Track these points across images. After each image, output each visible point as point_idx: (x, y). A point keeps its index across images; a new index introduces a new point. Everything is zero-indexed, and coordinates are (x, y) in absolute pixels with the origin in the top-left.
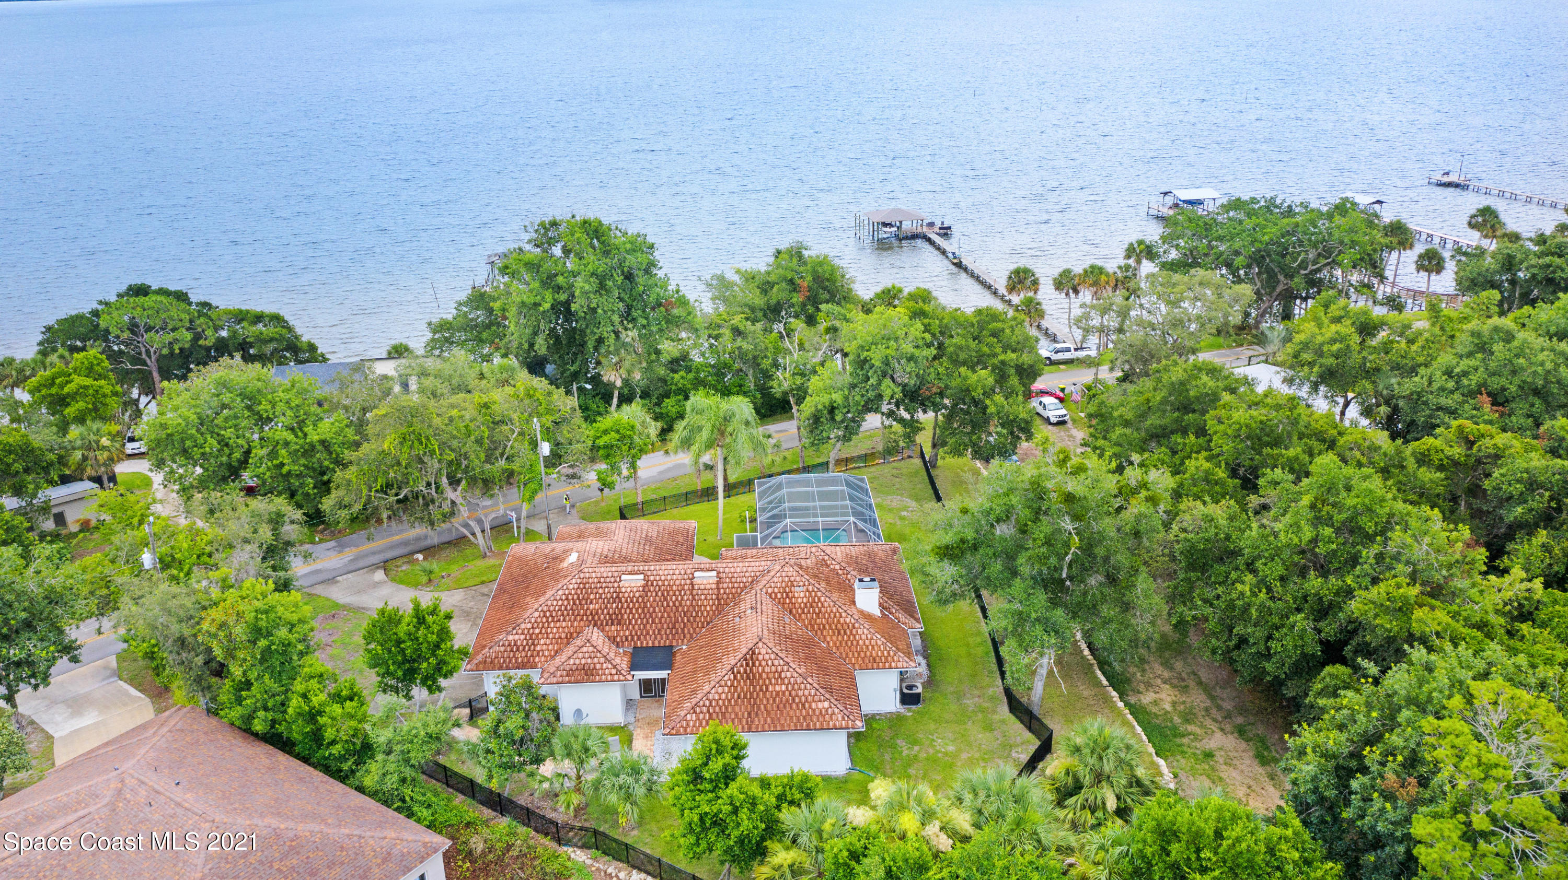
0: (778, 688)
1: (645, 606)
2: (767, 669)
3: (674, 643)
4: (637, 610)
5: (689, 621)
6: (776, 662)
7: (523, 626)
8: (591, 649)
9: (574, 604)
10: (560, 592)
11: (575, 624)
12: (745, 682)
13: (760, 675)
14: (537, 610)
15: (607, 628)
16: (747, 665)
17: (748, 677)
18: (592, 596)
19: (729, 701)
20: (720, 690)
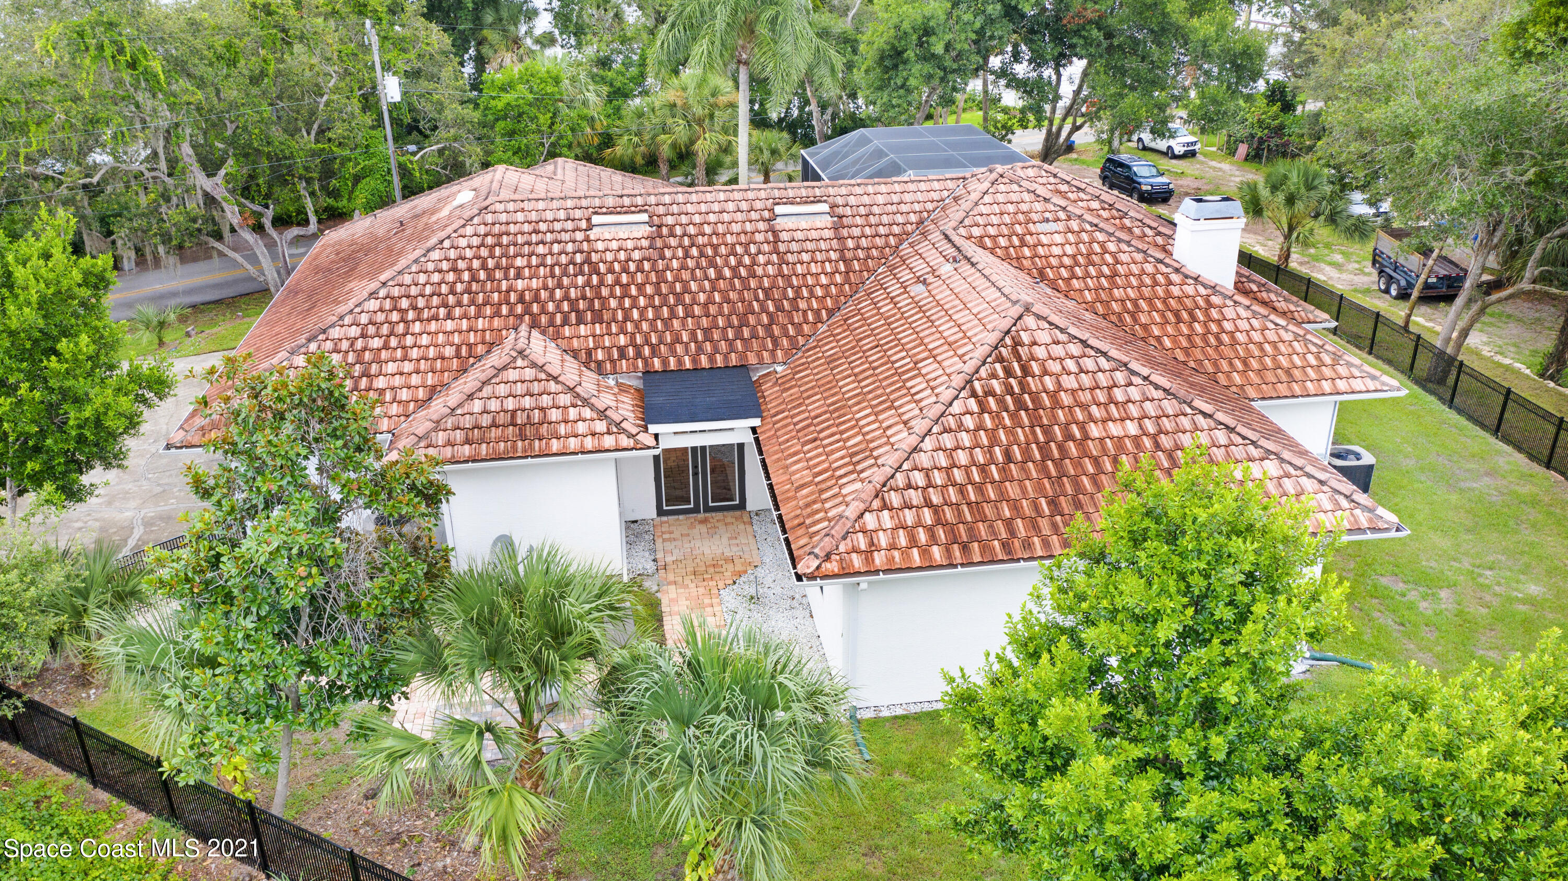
0: (1115, 429)
1: (661, 279)
2: (1069, 382)
3: (752, 359)
4: (641, 287)
5: (780, 308)
6: (1089, 364)
7: (335, 333)
8: (529, 373)
9: (474, 279)
10: (436, 255)
11: (480, 324)
12: (1014, 416)
13: (1054, 396)
14: (373, 295)
15: (567, 331)
16: (1009, 372)
17: (1020, 405)
18: (519, 262)
19: (983, 469)
20: (948, 441)
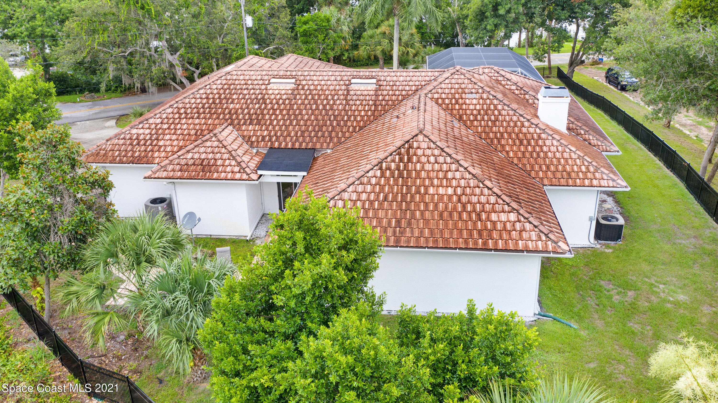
0: (441, 191)
1: (291, 108)
2: (428, 167)
3: (318, 146)
4: (281, 111)
5: (338, 125)
6: (441, 159)
7: (151, 121)
8: (216, 144)
9: (214, 102)
10: (201, 91)
11: (210, 121)
12: (396, 181)
13: (418, 173)
14: (171, 106)
15: (244, 128)
16: (401, 160)
17: (401, 175)
18: (235, 97)
19: (372, 203)
20: (360, 188)
